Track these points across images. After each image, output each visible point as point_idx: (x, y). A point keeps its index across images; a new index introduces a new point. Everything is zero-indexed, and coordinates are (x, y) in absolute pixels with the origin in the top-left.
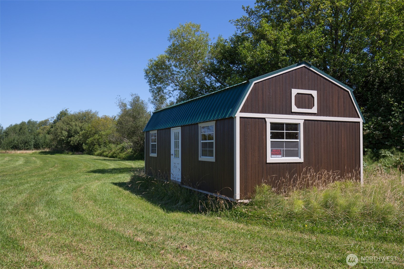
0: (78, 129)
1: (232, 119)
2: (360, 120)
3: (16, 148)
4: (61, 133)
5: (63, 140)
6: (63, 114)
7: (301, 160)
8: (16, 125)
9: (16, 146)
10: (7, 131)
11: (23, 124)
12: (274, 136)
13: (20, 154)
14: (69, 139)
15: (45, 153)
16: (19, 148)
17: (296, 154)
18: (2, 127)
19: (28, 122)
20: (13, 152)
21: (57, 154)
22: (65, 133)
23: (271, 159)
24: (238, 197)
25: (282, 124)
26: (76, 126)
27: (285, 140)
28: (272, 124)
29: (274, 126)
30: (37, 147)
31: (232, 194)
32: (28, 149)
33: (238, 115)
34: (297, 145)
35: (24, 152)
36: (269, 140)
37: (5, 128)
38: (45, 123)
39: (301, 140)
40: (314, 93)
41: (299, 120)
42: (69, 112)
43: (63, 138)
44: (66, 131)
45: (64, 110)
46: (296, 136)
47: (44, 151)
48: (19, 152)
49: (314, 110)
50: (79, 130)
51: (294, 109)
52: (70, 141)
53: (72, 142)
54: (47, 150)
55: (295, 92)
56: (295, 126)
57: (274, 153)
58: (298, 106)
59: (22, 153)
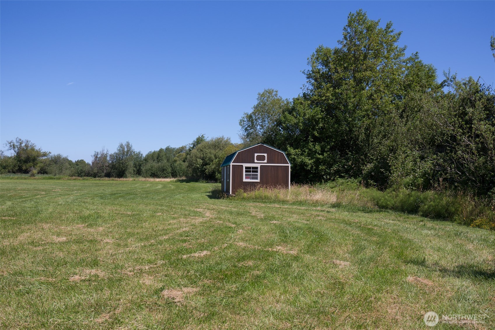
0: (213, 156)
1: (230, 165)
2: (289, 165)
3: (154, 175)
4: (196, 160)
5: (198, 168)
6: (199, 140)
7: (258, 180)
8: (155, 152)
9: (154, 174)
10: (146, 158)
11: (161, 150)
12: (246, 172)
13: (159, 182)
14: (205, 167)
15: (182, 181)
16: (157, 175)
17: (257, 179)
18: (142, 155)
19: (166, 149)
20: (152, 180)
21: (192, 182)
22: (200, 161)
23: (245, 180)
24: (231, 193)
25: (251, 167)
26: (211, 153)
27: (251, 173)
28: (246, 167)
29: (246, 168)
30: (174, 175)
31: (229, 193)
32: (166, 177)
33: (231, 164)
34: (257, 175)
35: (163, 180)
36: (244, 173)
37: (144, 155)
38: (182, 149)
39: (259, 173)
40: (266, 155)
41: (258, 166)
42: (205, 138)
43: (198, 166)
44: (200, 158)
45: (200, 136)
46: (257, 172)
47: (181, 179)
48: (157, 180)
49: (266, 161)
50: (214, 158)
51: (256, 161)
52: (205, 169)
53: (207, 170)
54: (184, 178)
55: (256, 155)
56: (257, 168)
57: (246, 178)
58: (257, 160)
59: (161, 181)
